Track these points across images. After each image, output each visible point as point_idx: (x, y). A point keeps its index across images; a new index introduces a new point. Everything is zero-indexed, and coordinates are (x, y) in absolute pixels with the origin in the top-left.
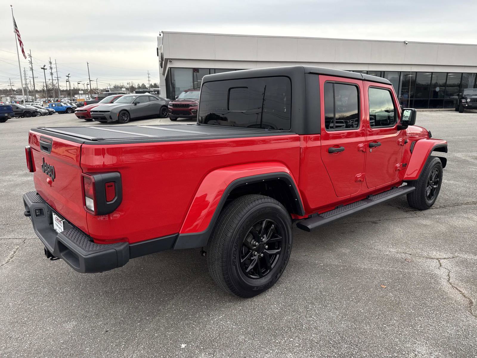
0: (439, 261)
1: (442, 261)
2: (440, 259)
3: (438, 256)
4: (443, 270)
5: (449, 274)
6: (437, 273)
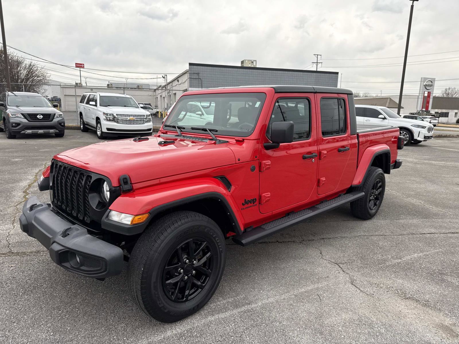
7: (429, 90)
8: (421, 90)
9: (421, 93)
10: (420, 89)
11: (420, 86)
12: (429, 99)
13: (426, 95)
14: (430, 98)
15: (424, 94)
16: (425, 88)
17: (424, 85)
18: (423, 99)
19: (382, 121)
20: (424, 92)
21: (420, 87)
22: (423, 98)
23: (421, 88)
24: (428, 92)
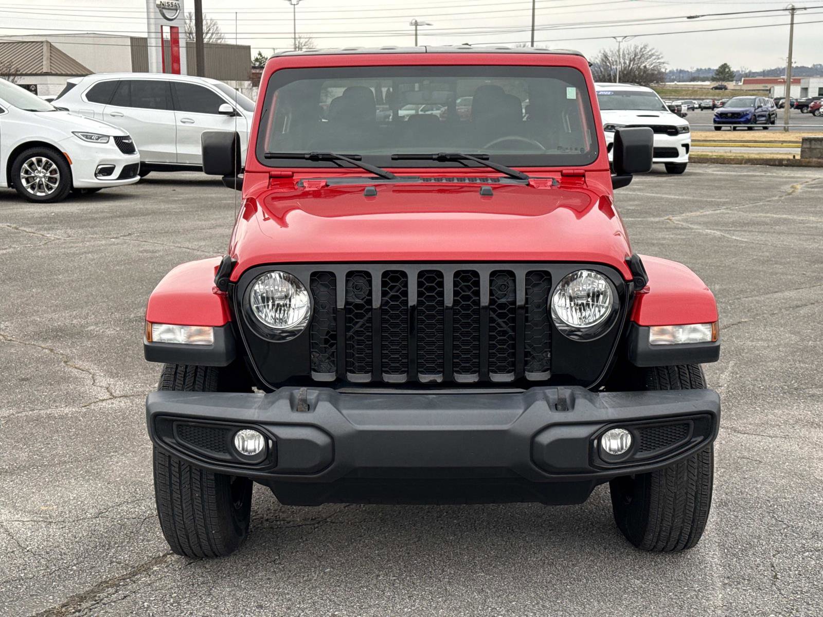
0: (111, 394)
1: (107, 396)
2: (110, 399)
3: (116, 401)
4: (104, 384)
5: (94, 381)
6: (112, 380)
7: (172, 20)
8: (152, 21)
9: (153, 29)
10: (148, 18)
11: (148, 8)
12: (175, 49)
13: (167, 35)
14: (178, 47)
15: (162, 33)
16: (162, 17)
17: (158, 6)
18: (160, 49)
19: (225, 122)
20: (162, 26)
21: (148, 12)
22: (160, 45)
23: (152, 15)
24: (171, 28)
